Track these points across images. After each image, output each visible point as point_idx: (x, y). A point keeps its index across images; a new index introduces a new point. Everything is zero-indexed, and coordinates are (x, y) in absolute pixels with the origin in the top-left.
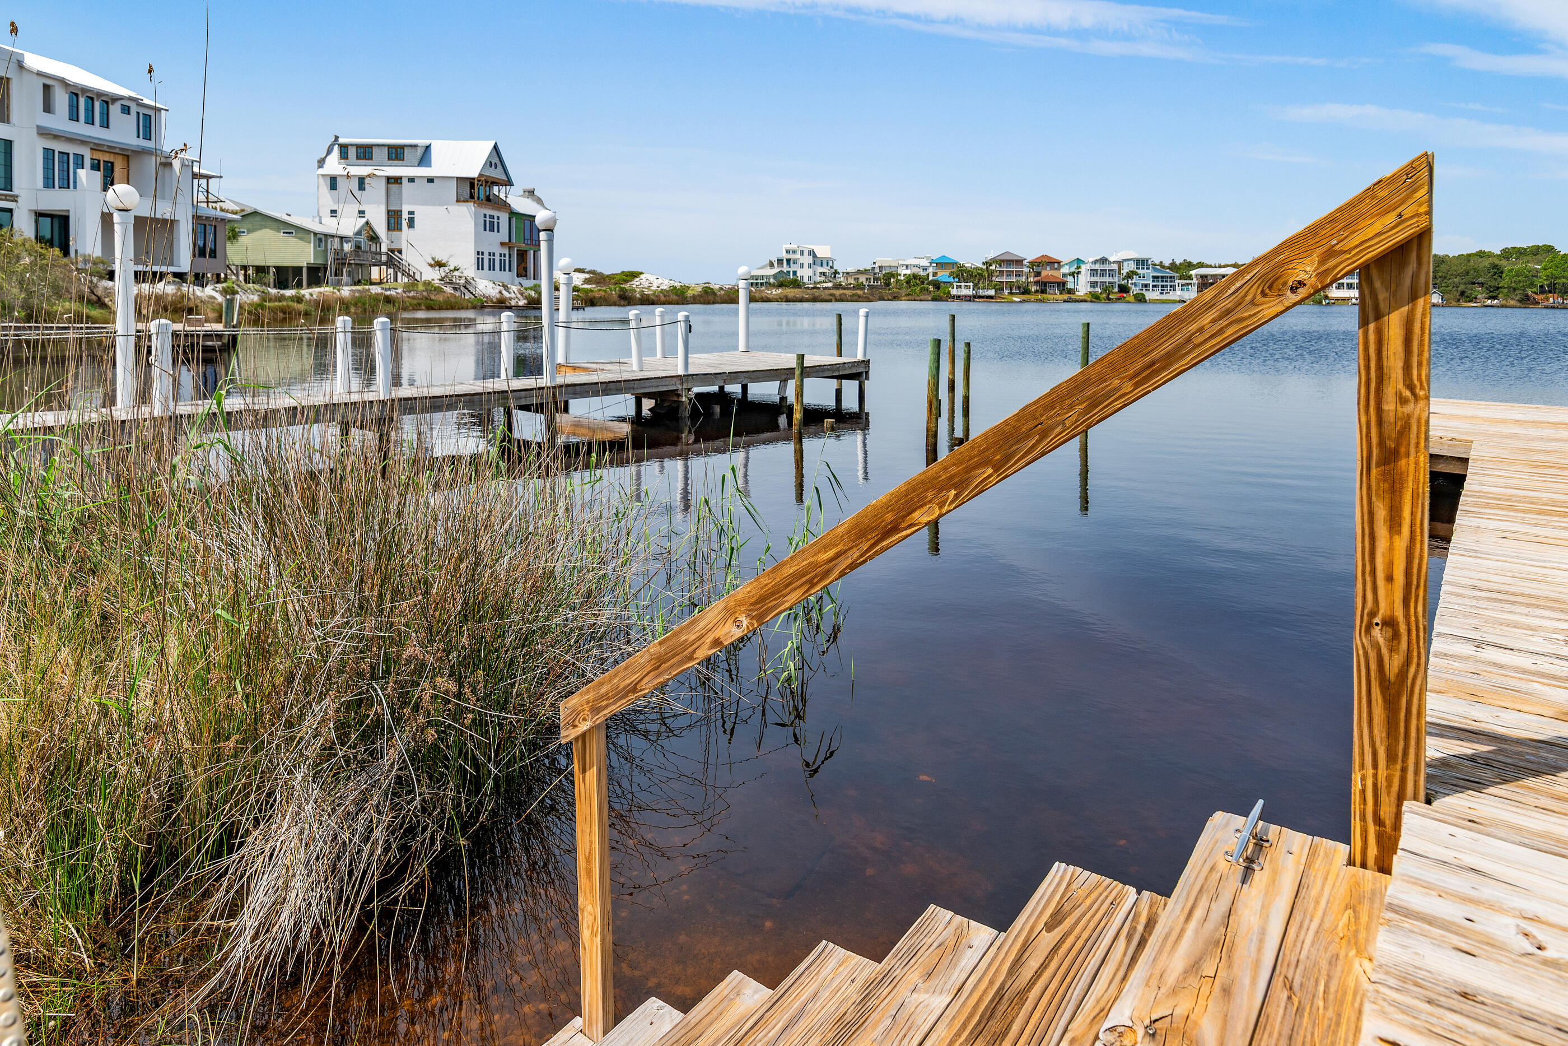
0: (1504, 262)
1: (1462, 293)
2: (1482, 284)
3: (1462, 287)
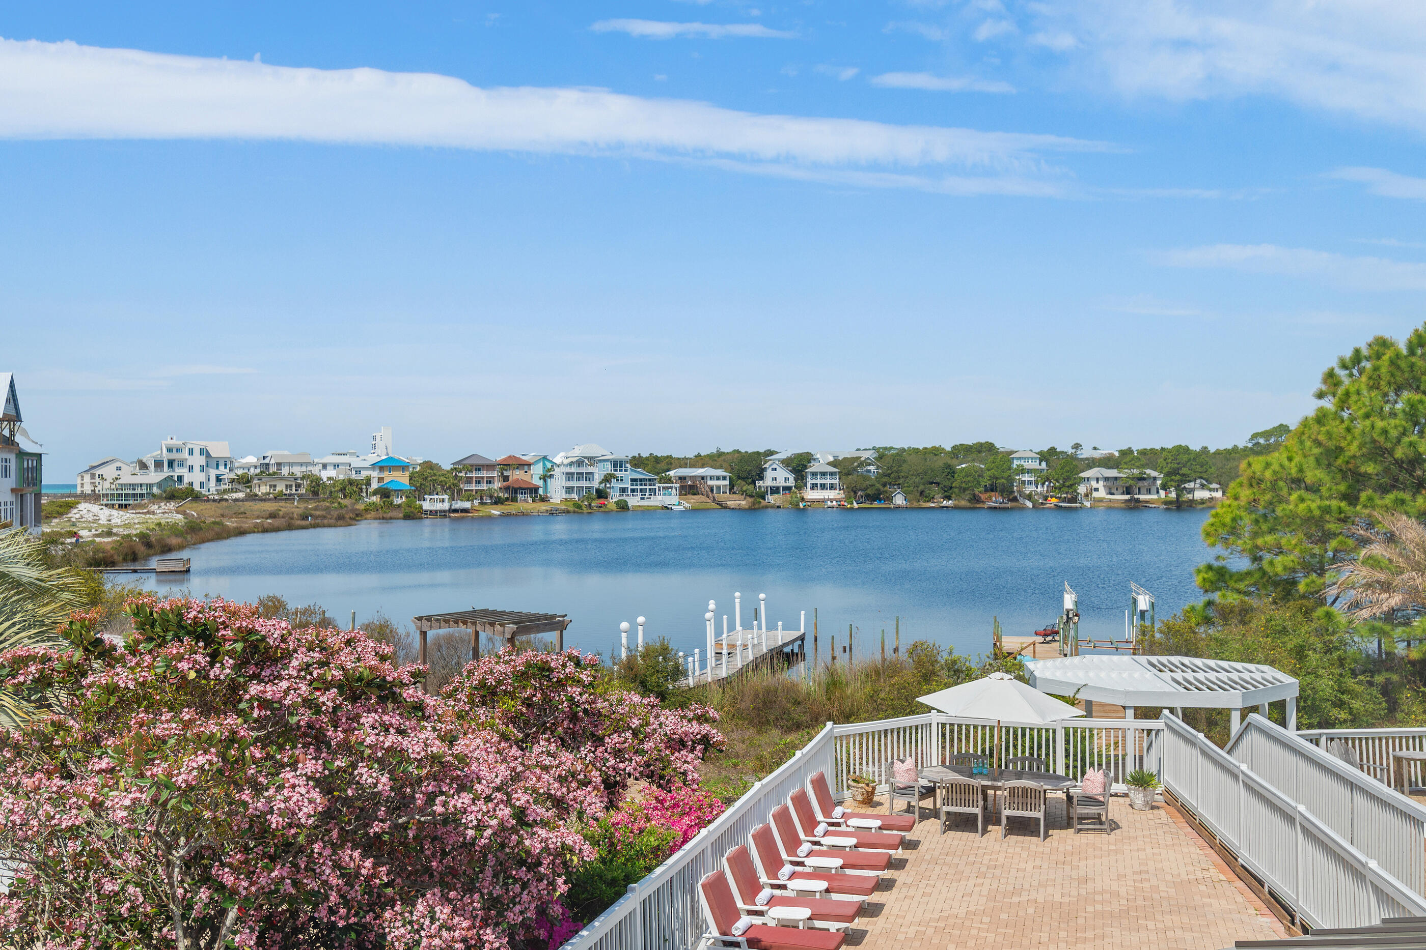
0: (955, 460)
1: (922, 493)
2: (938, 484)
3: (921, 487)
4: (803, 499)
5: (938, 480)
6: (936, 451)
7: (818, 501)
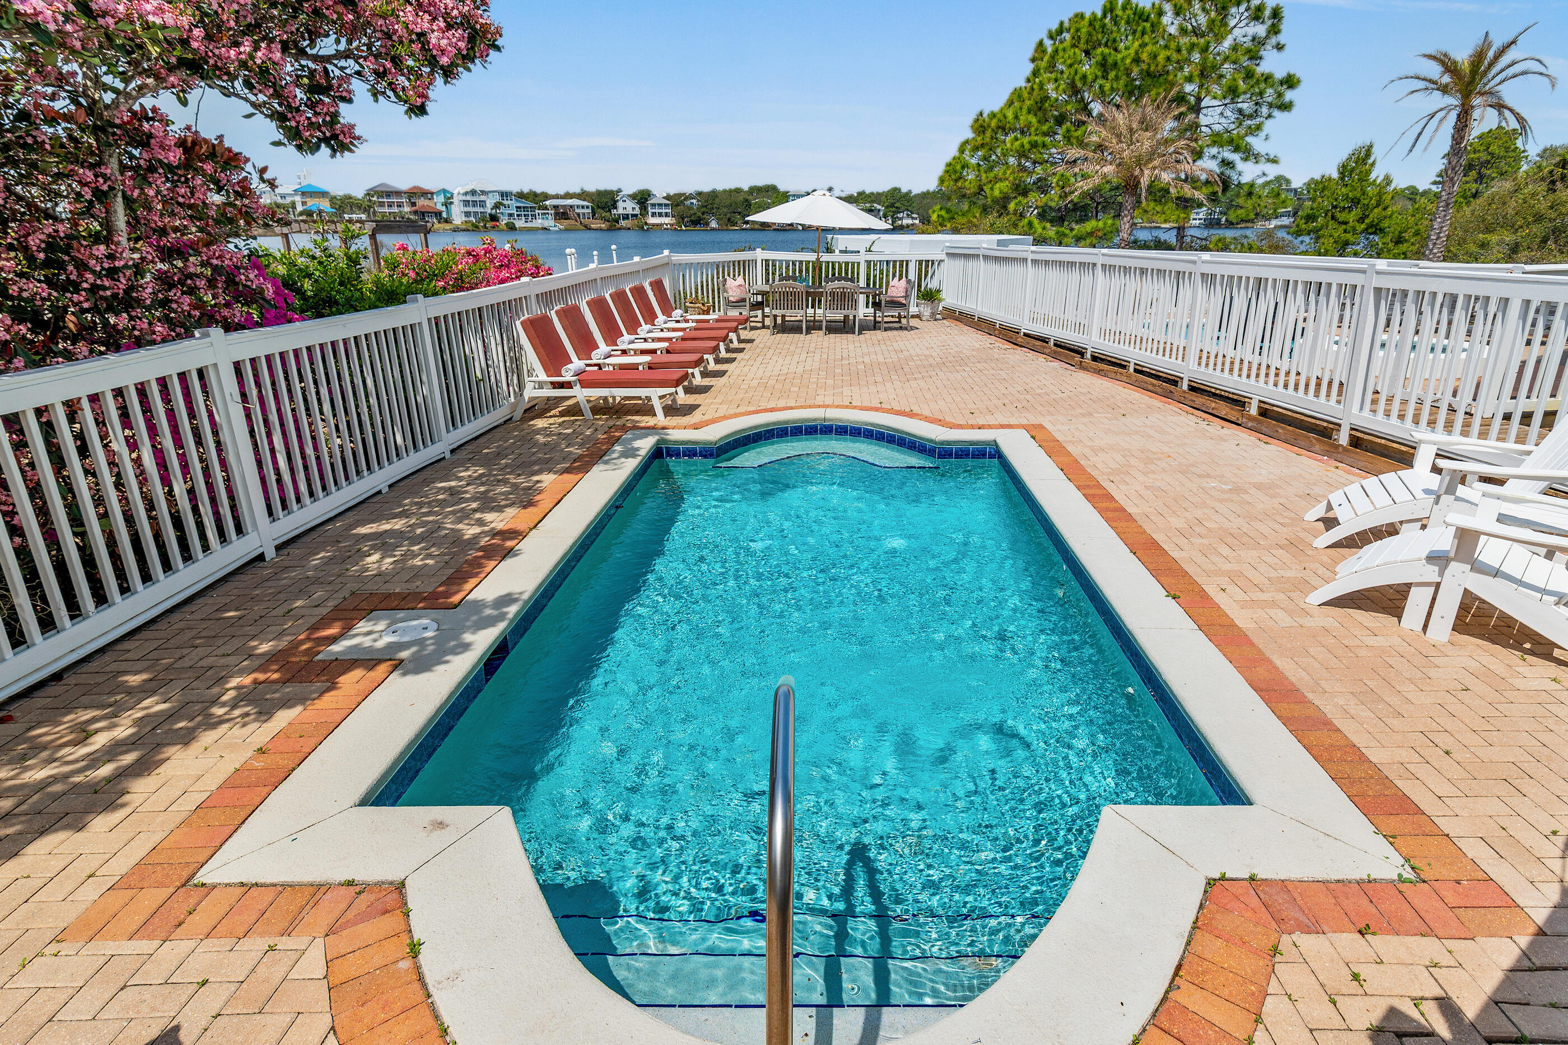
0: (750, 197)
1: (729, 220)
2: (739, 213)
3: (729, 216)
4: (646, 224)
5: (739, 210)
6: (738, 191)
7: (657, 225)
